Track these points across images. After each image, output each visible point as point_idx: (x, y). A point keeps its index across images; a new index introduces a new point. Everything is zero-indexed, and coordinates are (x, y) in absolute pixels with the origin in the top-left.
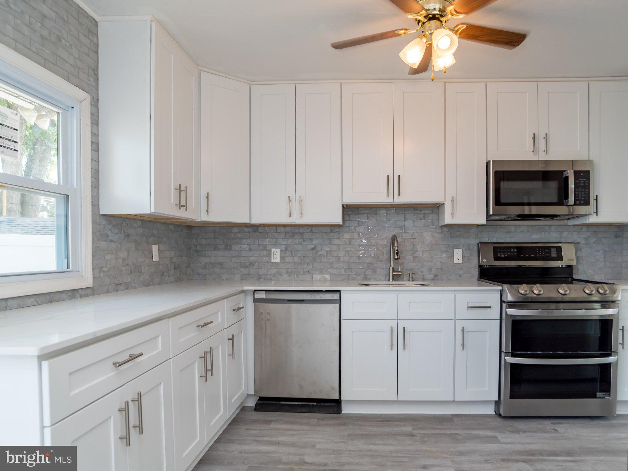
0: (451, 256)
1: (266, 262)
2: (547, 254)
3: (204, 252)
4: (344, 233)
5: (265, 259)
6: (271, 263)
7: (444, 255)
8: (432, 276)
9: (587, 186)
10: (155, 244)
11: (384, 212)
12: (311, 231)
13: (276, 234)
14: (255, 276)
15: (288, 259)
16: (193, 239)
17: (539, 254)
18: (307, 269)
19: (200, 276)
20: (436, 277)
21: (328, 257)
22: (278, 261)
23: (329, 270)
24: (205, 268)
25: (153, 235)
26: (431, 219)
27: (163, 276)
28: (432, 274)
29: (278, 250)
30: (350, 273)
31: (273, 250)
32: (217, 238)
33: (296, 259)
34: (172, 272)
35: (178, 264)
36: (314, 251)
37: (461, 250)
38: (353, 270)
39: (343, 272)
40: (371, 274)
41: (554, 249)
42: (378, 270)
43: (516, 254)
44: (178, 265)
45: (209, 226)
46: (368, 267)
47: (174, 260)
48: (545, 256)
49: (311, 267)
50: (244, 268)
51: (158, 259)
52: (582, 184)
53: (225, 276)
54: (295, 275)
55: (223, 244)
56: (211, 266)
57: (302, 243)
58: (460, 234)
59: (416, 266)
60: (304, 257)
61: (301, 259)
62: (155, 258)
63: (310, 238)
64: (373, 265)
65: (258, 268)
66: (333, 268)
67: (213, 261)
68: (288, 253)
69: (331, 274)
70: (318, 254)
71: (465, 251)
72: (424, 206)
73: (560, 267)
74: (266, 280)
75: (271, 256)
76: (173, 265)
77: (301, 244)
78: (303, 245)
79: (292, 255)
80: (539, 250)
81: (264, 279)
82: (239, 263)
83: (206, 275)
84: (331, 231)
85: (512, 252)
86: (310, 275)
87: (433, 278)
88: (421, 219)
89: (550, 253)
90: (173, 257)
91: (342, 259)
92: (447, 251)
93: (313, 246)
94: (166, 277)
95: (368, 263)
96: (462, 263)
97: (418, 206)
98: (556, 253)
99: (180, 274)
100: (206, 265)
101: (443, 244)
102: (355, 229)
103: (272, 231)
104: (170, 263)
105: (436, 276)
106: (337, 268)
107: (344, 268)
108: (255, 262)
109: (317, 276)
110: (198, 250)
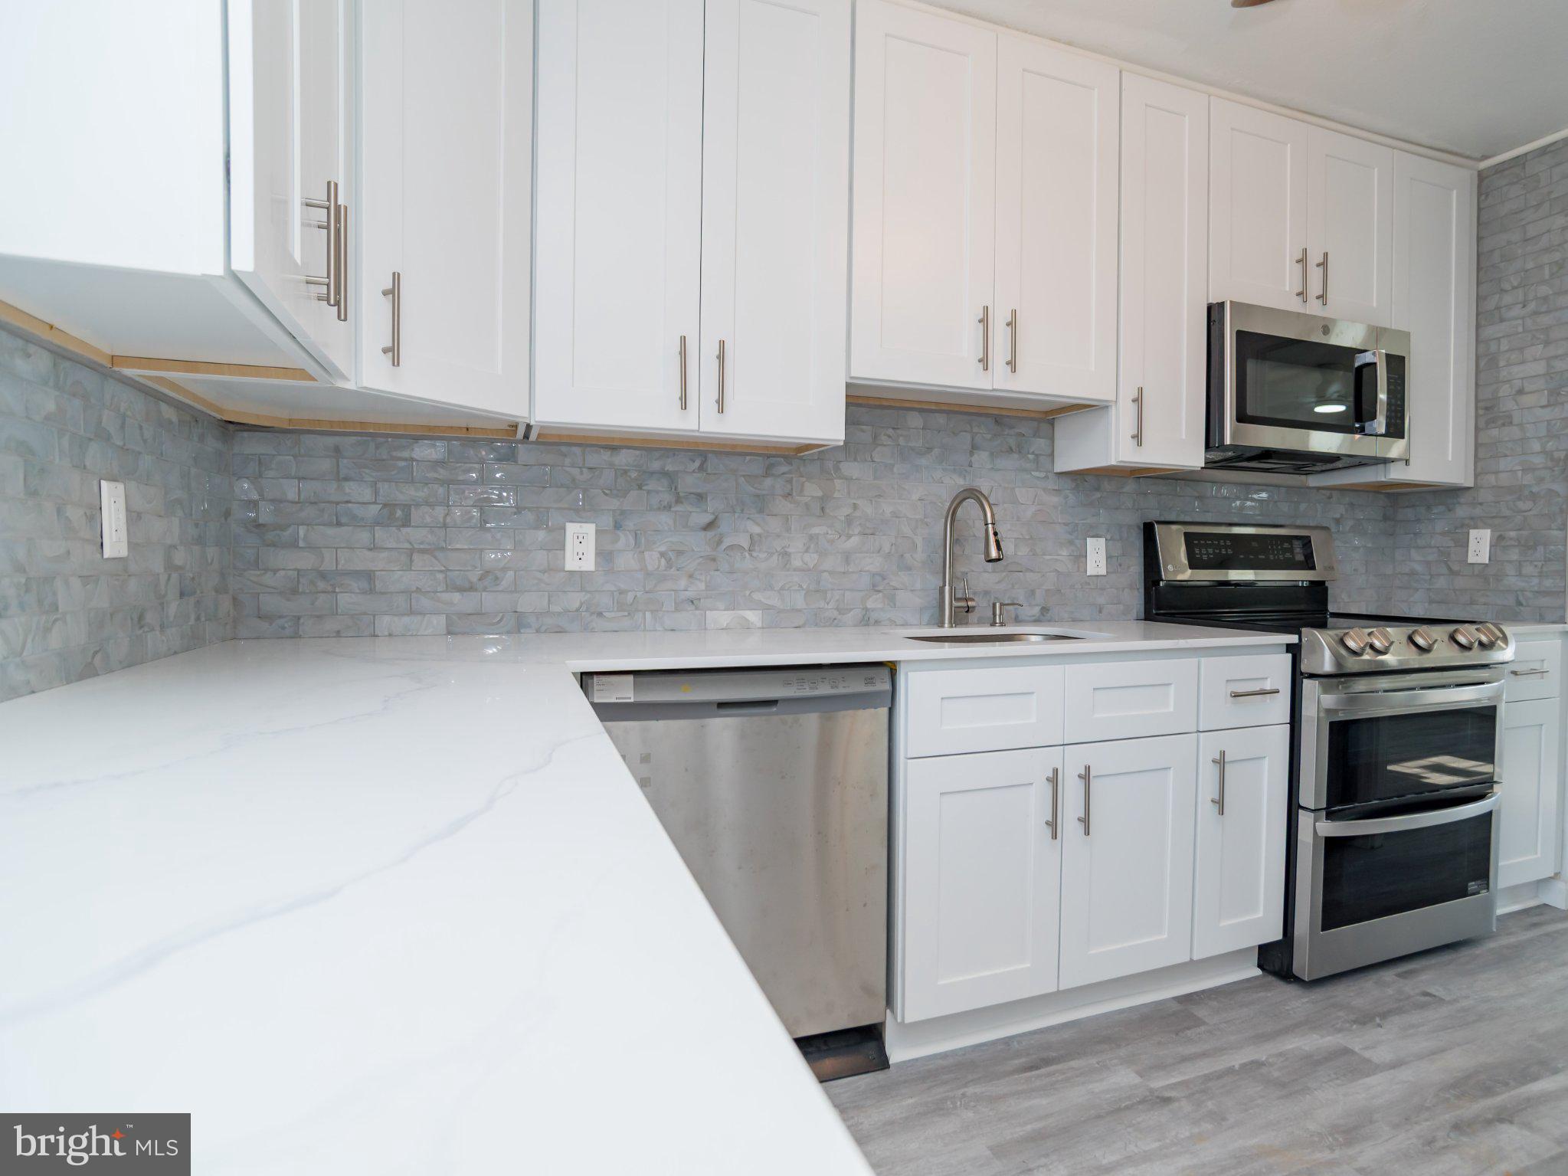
0: (1081, 557)
1: (544, 572)
2: (1288, 555)
3: (290, 530)
4: (804, 479)
5: (540, 558)
6: (562, 574)
7: (1065, 552)
8: (1036, 610)
10: (113, 479)
11: (915, 420)
12: (702, 468)
13: (582, 473)
14: (501, 620)
15: (626, 560)
16: (239, 478)
17: (1273, 553)
18: (689, 594)
19: (271, 624)
20: (1045, 614)
21: (754, 554)
22: (589, 564)
23: (757, 596)
24: (295, 591)
25: (104, 436)
26: (1036, 452)
27: (141, 627)
28: (1037, 605)
29: (590, 529)
30: (822, 604)
31: (572, 528)
32: (346, 479)
33: (652, 560)
34: (173, 609)
35: (191, 575)
36: (710, 534)
37: (1102, 541)
38: (829, 595)
39: (799, 601)
40: (880, 606)
41: (1296, 543)
42: (901, 596)
43: (1230, 552)
44: (193, 579)
45: (309, 432)
46: (874, 586)
47: (180, 557)
48: (1284, 558)
49: (702, 586)
50: (461, 590)
51: (123, 551)
53: (385, 622)
54: (648, 614)
55: (375, 503)
56: (321, 585)
57: (670, 507)
58: (1101, 497)
59: (999, 582)
60: (680, 553)
61: (669, 560)
62: (115, 544)
63: (699, 491)
64: (886, 581)
65: (516, 591)
66: (772, 588)
67: (328, 565)
68: (623, 539)
69: (766, 608)
70: (724, 546)
71: (1110, 542)
72: (1019, 415)
73: (1298, 586)
74: (545, 632)
75: (563, 548)
76: (175, 576)
77: (668, 508)
78: (676, 512)
79: (637, 544)
80: (1271, 544)
81: (538, 631)
82: (441, 571)
83: (299, 618)
84: (768, 472)
85: (1223, 547)
86: (697, 612)
87: (1038, 615)
88: (1012, 450)
89: (1291, 550)
90: (175, 547)
91: (797, 563)
92: (1071, 543)
93: (707, 518)
94: (153, 630)
95: (874, 574)
96: (1105, 574)
97: (1004, 413)
98: (1302, 551)
99: (198, 619)
100: (298, 581)
101: (1064, 524)
102: (837, 469)
103: (567, 461)
104: (165, 569)
105: (1045, 610)
106: (782, 588)
107: (803, 589)
108: (505, 569)
109: (721, 617)
110: (261, 521)
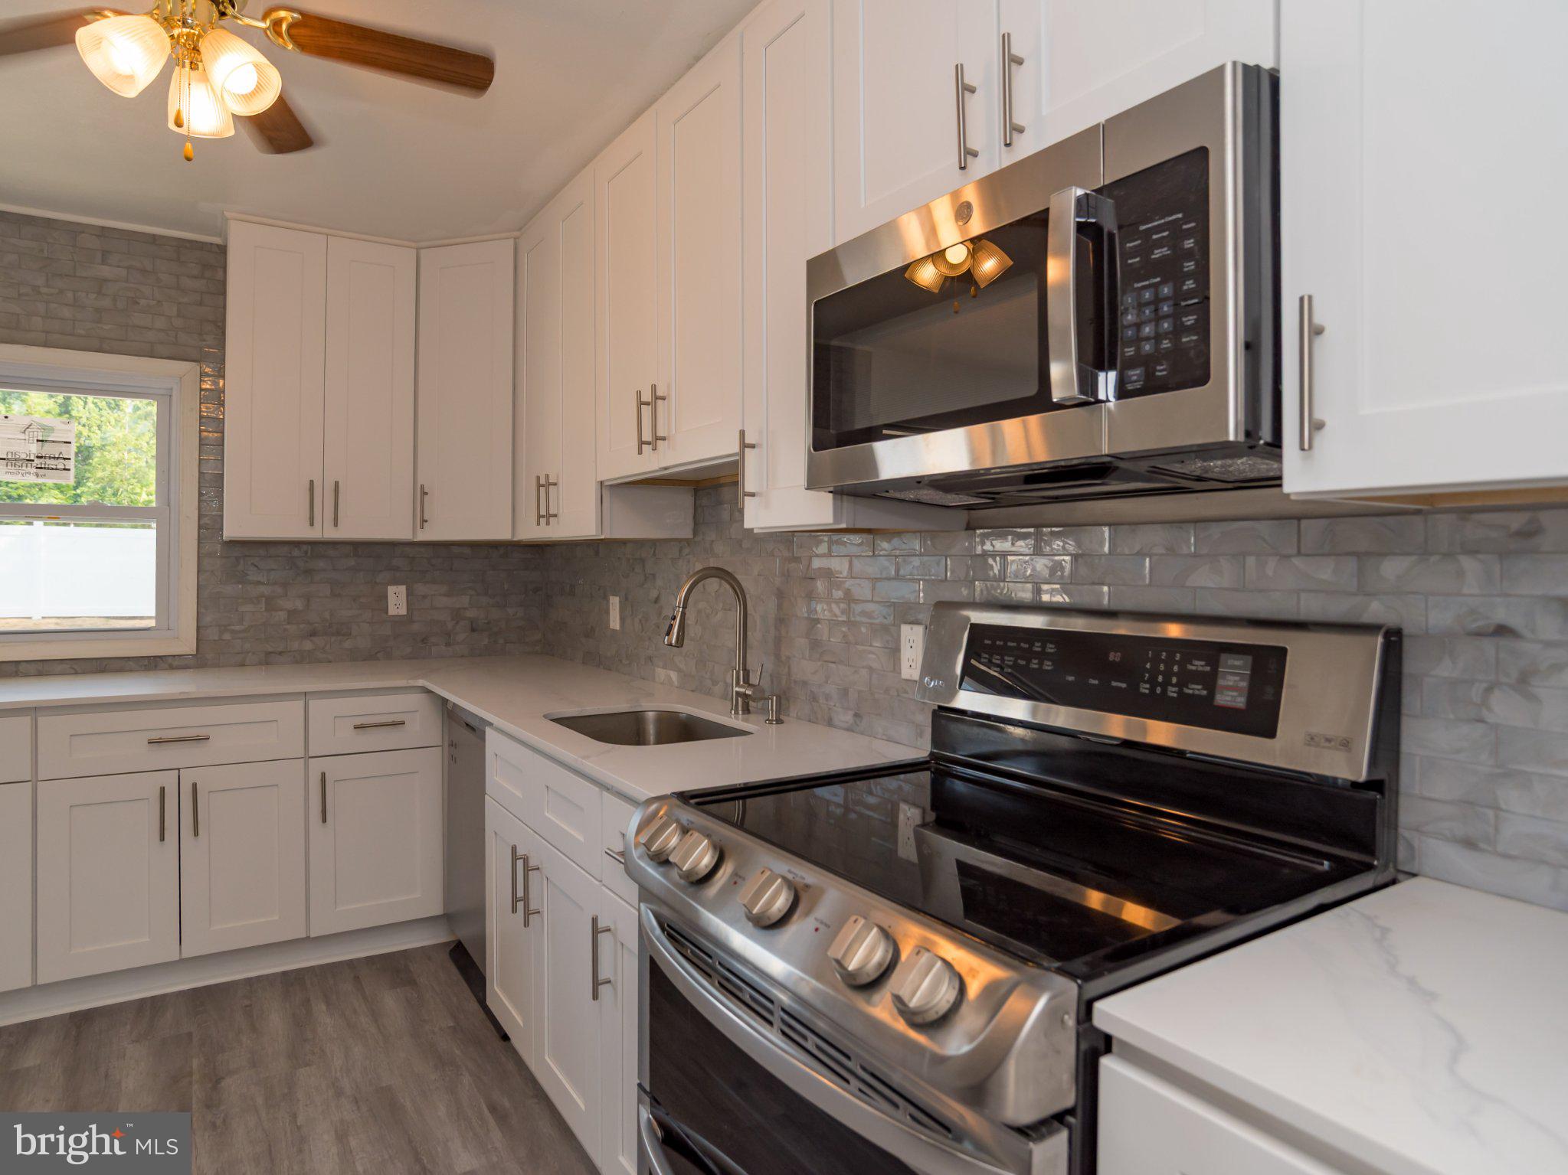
0: (895, 651)
2: (1196, 689)
3: (553, 598)
6: (610, 631)
7: (880, 643)
8: (850, 716)
9: (1189, 255)
10: (396, 584)
13: (616, 561)
15: (628, 624)
17: (1153, 682)
18: (649, 652)
20: (858, 721)
22: (617, 626)
23: (675, 660)
24: (553, 631)
25: (391, 568)
27: (425, 644)
28: (850, 709)
29: (617, 601)
31: (611, 600)
32: (563, 570)
34: (461, 637)
35: (486, 622)
37: (920, 631)
38: (707, 666)
41: (1237, 663)
43: (1048, 666)
46: (730, 662)
47: (470, 614)
48: (1180, 693)
49: (654, 647)
51: (404, 613)
52: (1157, 254)
54: (636, 665)
55: (568, 583)
56: (558, 629)
59: (814, 673)
62: (397, 609)
65: (599, 640)
67: (559, 618)
68: (628, 608)
71: (930, 633)
75: (609, 613)
76: (464, 622)
77: (643, 588)
79: (632, 611)
80: (1156, 660)
82: (582, 624)
85: (1037, 655)
86: (652, 667)
87: (850, 721)
89: (1210, 681)
90: (465, 609)
91: (692, 633)
92: (885, 629)
95: (730, 650)
96: (919, 678)
98: (1244, 684)
100: (554, 626)
103: (612, 554)
104: (453, 619)
105: (858, 717)
107: (695, 658)
108: (596, 625)
109: (661, 673)
